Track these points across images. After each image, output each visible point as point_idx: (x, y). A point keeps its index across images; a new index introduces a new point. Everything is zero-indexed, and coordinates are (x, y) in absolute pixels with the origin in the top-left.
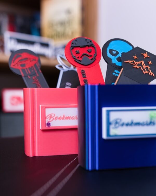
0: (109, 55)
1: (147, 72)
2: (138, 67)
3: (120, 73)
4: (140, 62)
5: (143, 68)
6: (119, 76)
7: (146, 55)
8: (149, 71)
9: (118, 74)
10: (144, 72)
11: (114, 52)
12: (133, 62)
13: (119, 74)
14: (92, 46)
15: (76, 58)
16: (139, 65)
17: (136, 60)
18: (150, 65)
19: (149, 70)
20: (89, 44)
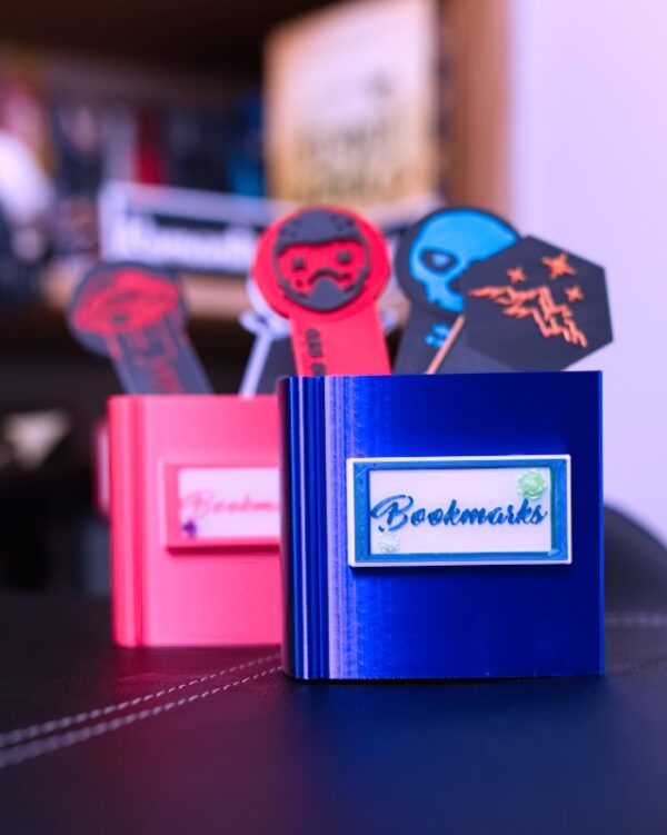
0: (419, 271)
1: (555, 329)
2: (523, 312)
3: (451, 334)
4: (531, 294)
5: (542, 314)
6: (445, 346)
7: (559, 266)
8: (568, 327)
9: (444, 338)
10: (546, 332)
11: (440, 260)
12: (506, 295)
13: (446, 338)
14: (352, 240)
15: (293, 286)
16: (527, 303)
17: (519, 286)
18: (573, 305)
19: (567, 322)
20: (346, 232)
